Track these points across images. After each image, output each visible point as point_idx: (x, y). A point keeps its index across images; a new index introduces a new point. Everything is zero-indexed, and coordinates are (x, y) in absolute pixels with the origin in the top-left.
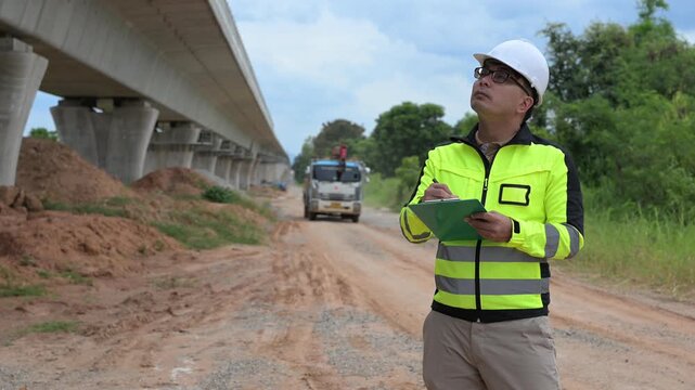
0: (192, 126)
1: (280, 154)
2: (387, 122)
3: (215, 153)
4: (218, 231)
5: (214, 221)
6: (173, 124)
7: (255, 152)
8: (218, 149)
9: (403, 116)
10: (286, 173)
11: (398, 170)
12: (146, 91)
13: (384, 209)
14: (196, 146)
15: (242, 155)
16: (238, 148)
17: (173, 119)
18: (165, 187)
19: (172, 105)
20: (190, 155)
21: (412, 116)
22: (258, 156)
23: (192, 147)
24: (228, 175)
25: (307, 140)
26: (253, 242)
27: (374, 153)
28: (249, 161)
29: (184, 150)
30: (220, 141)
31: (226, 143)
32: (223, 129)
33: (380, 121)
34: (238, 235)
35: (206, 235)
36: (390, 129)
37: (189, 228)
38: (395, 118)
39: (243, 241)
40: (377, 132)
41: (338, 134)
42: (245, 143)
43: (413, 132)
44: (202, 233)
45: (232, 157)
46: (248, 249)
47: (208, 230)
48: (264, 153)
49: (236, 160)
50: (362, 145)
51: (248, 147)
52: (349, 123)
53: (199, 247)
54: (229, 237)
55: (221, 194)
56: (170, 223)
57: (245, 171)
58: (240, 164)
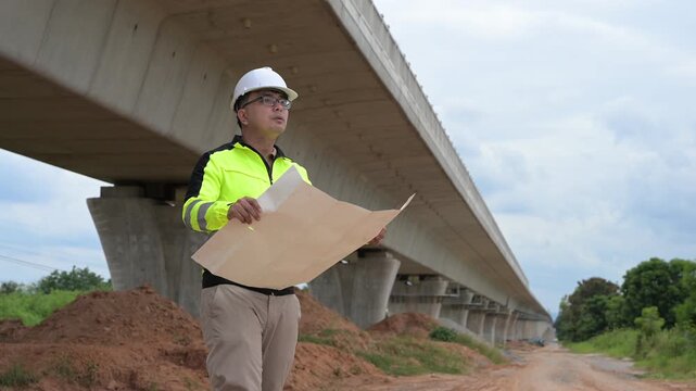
0: (440, 278)
1: (541, 313)
2: (635, 277)
3: (466, 307)
4: (422, 361)
5: (419, 351)
6: (422, 277)
7: (511, 308)
8: (469, 302)
9: (650, 272)
10: (548, 330)
11: (638, 320)
12: (386, 242)
13: (626, 359)
14: (443, 297)
15: (498, 310)
16: (492, 303)
17: (423, 273)
18: (400, 331)
19: (415, 257)
20: (438, 307)
21: (658, 272)
22: (515, 312)
23: (440, 299)
24: (481, 330)
25: (564, 299)
26: (455, 371)
27: (625, 307)
28: (505, 317)
29: (432, 302)
30: (471, 295)
31: (477, 297)
32: (475, 285)
33: (628, 277)
34: (442, 365)
35: (410, 363)
36: (638, 285)
37: (395, 357)
38: (643, 274)
39: (445, 370)
40: (625, 286)
41: (592, 291)
42: (500, 299)
43: (661, 287)
44: (406, 362)
45: (485, 312)
46: (448, 376)
47: (412, 359)
48: (522, 310)
49: (490, 315)
50: (614, 301)
51: (504, 303)
52: (604, 281)
53: (396, 374)
54: (433, 367)
55: (446, 334)
57: (502, 327)
58: (495, 320)
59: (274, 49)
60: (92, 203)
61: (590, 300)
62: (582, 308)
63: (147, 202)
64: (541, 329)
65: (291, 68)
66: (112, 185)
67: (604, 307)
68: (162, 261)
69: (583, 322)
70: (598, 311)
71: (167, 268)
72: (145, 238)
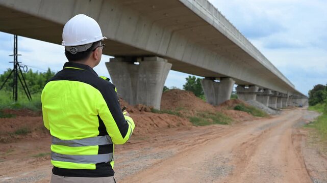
0: (256, 87)
3: (269, 95)
4: (214, 119)
7: (289, 95)
10: (306, 102)
12: (229, 74)
14: (257, 92)
15: (283, 96)
16: (280, 94)
22: (291, 96)
23: (255, 93)
24: (276, 102)
28: (286, 98)
29: (253, 94)
30: (271, 91)
34: (221, 121)
35: (208, 121)
37: (202, 119)
42: (284, 92)
44: (206, 120)
45: (277, 96)
46: (223, 126)
47: (210, 119)
49: (280, 97)
50: (325, 92)
55: (240, 107)
56: (197, 117)
57: (285, 101)
58: (282, 99)
59: (154, 7)
60: (107, 64)
61: (317, 92)
62: (314, 95)
63: (125, 64)
64: (304, 101)
65: (165, 14)
66: (113, 57)
67: (322, 94)
68: (130, 83)
69: (314, 100)
70: (320, 96)
71: (132, 86)
72: (124, 75)
